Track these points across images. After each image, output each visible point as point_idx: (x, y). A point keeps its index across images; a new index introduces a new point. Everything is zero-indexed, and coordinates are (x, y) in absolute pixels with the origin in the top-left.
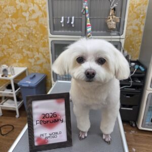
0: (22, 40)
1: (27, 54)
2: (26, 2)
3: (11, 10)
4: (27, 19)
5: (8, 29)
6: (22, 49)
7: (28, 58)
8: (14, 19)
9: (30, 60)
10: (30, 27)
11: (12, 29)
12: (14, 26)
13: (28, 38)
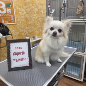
0: (40, 24)
1: (41, 31)
2: (43, 6)
3: (36, 10)
4: (42, 14)
5: (35, 19)
7: (41, 33)
10: (43, 17)
11: (36, 19)
12: (37, 17)
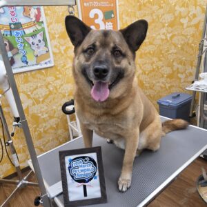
0: (175, 51)
1: (178, 69)
3: (168, 18)
4: (185, 26)
6: (173, 61)
7: (178, 72)
8: (170, 28)
9: (179, 75)
10: (187, 35)
13: (182, 49)
